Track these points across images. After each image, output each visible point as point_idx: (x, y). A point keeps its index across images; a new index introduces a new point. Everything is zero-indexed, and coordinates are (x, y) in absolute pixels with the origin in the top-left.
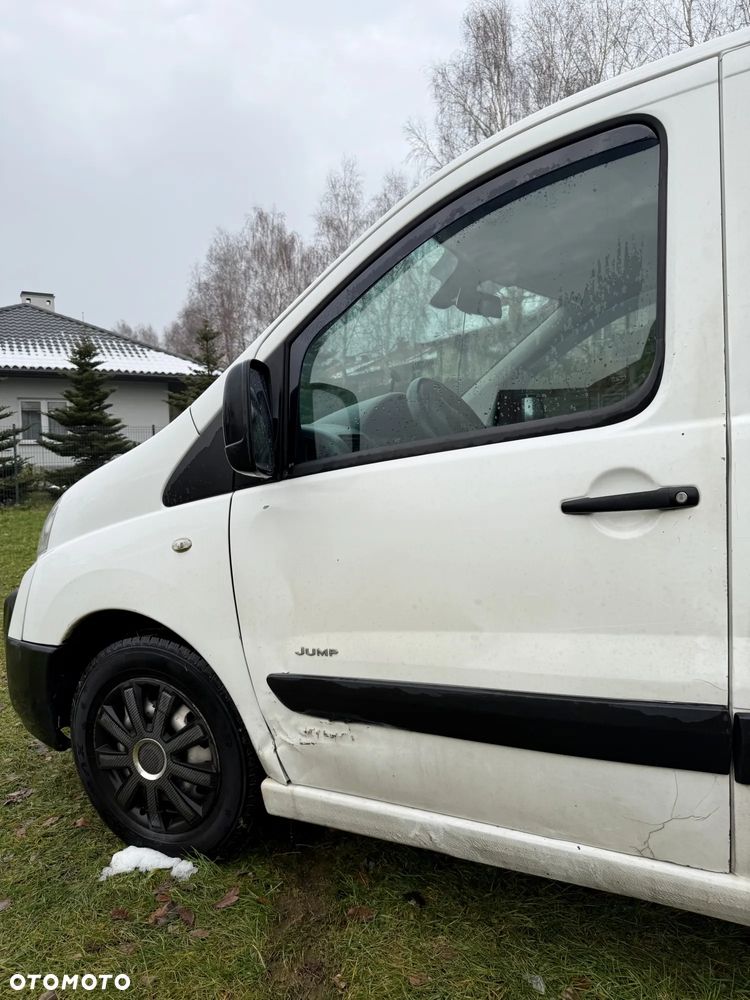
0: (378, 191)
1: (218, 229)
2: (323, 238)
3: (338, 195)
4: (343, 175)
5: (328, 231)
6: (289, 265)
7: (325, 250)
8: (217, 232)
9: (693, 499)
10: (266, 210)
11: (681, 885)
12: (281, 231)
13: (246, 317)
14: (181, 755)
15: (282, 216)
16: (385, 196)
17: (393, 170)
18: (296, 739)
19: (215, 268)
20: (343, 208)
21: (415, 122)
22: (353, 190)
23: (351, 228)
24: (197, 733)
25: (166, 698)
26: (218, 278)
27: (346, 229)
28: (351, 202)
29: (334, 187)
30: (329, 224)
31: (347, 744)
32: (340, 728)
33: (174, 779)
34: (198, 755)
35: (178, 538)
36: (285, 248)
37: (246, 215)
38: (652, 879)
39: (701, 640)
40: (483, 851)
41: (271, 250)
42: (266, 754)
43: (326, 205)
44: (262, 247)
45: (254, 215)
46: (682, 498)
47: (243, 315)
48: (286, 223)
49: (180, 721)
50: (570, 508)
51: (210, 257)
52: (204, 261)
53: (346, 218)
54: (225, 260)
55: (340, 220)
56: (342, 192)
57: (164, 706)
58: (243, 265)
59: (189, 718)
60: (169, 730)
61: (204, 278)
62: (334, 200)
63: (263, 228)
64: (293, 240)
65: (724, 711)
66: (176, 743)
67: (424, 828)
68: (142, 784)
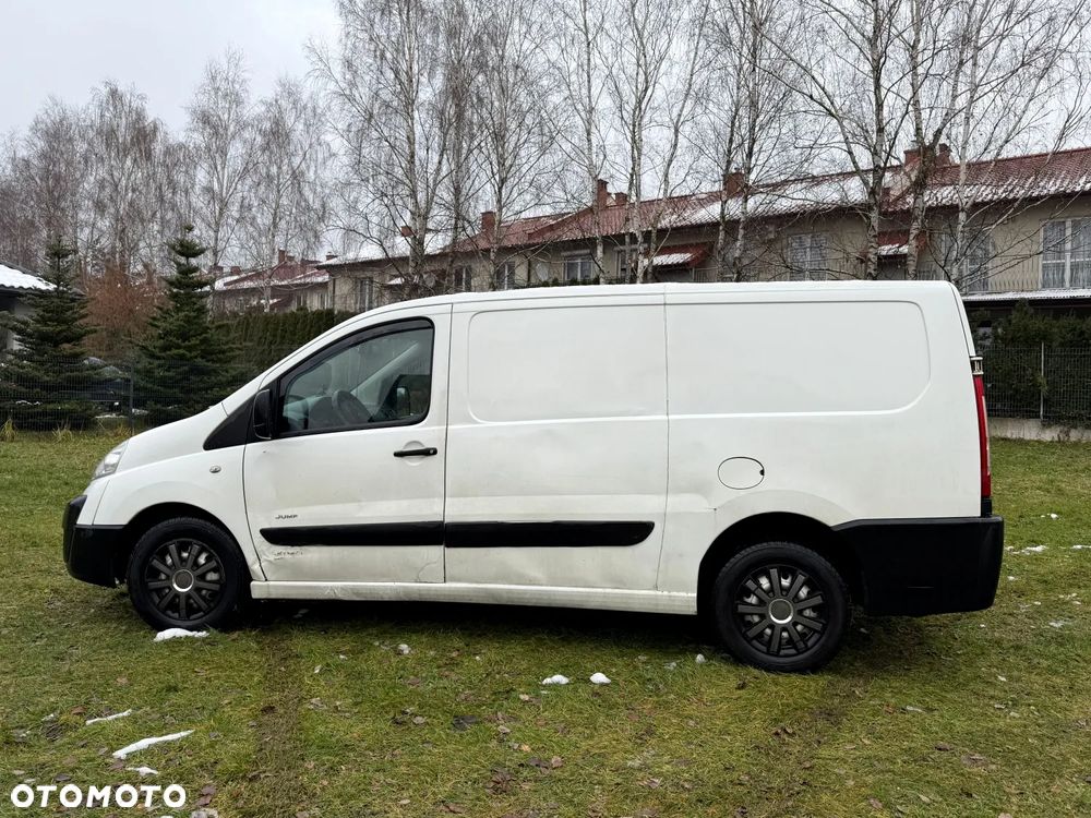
0: (270, 95)
1: (52, 98)
2: (195, 135)
3: (218, 89)
4: (225, 67)
5: (204, 129)
6: (148, 156)
7: (197, 149)
8: (50, 104)
9: (435, 452)
10: (121, 89)
11: (429, 589)
12: (140, 116)
13: (81, 209)
14: (202, 577)
15: (142, 98)
16: (276, 101)
17: (287, 76)
18: (272, 558)
19: (41, 144)
20: (222, 103)
21: (317, 42)
22: (237, 86)
23: (232, 128)
24: (213, 564)
25: (196, 548)
26: (43, 156)
27: (226, 129)
28: (236, 100)
29: (214, 78)
30: (205, 119)
31: (299, 556)
32: (296, 549)
33: (198, 590)
34: (212, 576)
35: (213, 465)
36: (143, 136)
37: (94, 89)
38: (419, 589)
39: (436, 500)
40: (357, 594)
41: (124, 135)
42: (254, 567)
43: (204, 99)
44: (113, 131)
45: (105, 91)
46: (432, 452)
47: (76, 207)
48: (147, 106)
49: (202, 560)
50: (397, 454)
51: (34, 129)
52: (25, 132)
53: (226, 116)
54: (56, 135)
55: (219, 116)
56: (223, 86)
57: (194, 552)
58: (81, 147)
59: (208, 559)
60: (196, 564)
61: (23, 153)
62: (212, 93)
63: (115, 108)
64: (155, 129)
65: (442, 523)
66: (199, 571)
67: (332, 588)
68: (177, 595)
